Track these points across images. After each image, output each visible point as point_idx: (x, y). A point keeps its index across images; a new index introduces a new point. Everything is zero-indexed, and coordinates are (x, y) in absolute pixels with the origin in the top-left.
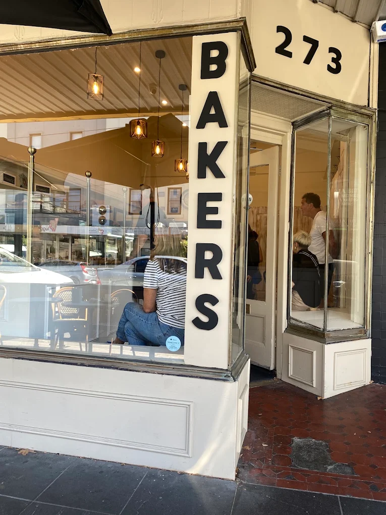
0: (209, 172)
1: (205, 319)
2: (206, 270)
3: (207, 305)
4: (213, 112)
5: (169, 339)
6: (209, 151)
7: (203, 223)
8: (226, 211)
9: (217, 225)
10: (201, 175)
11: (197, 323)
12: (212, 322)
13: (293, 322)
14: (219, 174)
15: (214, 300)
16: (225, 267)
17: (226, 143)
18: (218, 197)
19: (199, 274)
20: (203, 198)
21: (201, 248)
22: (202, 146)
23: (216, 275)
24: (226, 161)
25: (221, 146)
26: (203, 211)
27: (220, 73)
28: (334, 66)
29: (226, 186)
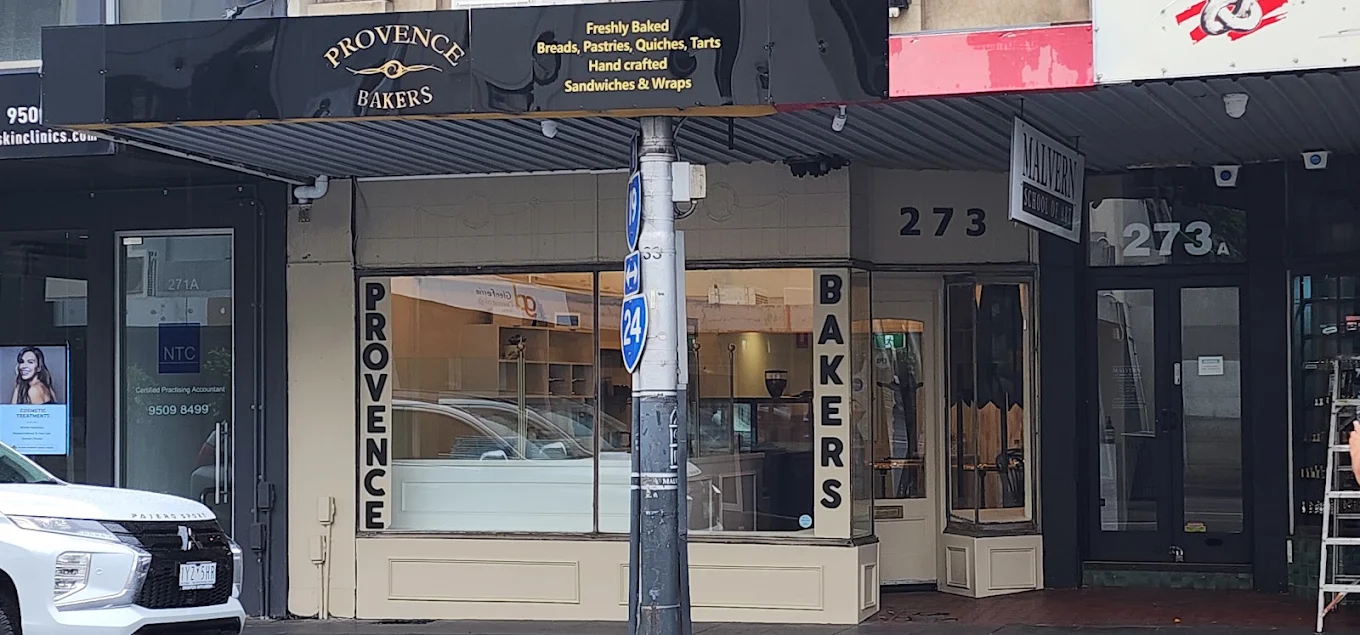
0: (830, 380)
1: (831, 499)
2: (831, 460)
3: (833, 488)
4: (831, 331)
5: (801, 518)
6: (830, 361)
7: (826, 421)
8: (844, 411)
9: (838, 422)
10: (824, 382)
11: (824, 502)
12: (837, 502)
13: (952, 519)
14: (838, 381)
15: (838, 484)
16: (845, 456)
17: (842, 357)
18: (838, 400)
19: (825, 463)
20: (826, 400)
21: (826, 441)
22: (824, 359)
23: (839, 464)
24: (843, 371)
25: (839, 359)
26: (827, 411)
27: (836, 299)
28: (975, 227)
29: (844, 391)
